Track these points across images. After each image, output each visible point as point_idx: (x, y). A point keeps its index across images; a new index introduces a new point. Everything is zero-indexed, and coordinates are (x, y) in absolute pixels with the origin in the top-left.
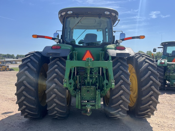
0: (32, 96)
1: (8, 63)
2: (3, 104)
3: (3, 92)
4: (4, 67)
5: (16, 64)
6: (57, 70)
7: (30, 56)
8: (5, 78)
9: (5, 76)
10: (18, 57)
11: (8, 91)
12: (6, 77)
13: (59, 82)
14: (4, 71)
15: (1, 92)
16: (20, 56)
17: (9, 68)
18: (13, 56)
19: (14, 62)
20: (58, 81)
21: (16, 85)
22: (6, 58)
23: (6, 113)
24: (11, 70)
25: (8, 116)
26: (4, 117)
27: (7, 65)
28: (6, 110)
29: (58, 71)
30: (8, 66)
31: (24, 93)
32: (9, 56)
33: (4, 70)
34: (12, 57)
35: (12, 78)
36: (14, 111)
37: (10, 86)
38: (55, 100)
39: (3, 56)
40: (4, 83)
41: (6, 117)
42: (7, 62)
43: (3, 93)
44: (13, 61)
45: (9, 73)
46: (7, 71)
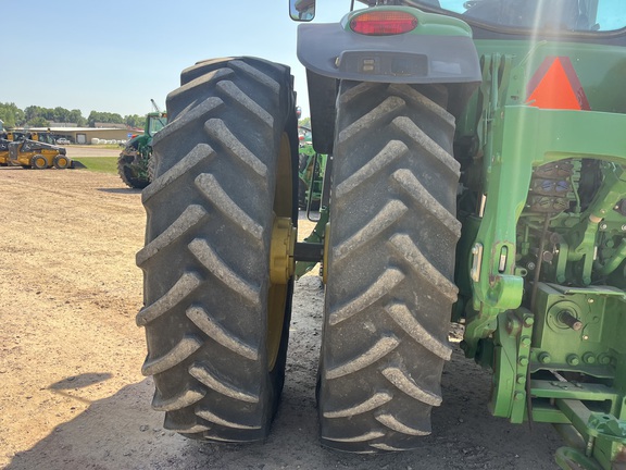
0: (243, 338)
1: (59, 141)
2: (55, 323)
3: (53, 257)
4: (47, 155)
5: (90, 144)
6: (403, 175)
7: (214, 81)
8: (57, 196)
9: (54, 190)
10: (95, 119)
11: (72, 256)
12: (58, 193)
13: (422, 259)
14: (49, 167)
15: (45, 255)
16: (102, 118)
17: (66, 159)
18: (76, 115)
19: (81, 138)
20: (415, 249)
21: (142, 260)
22: (52, 123)
23: (73, 382)
24: (74, 165)
25: (84, 406)
26: (65, 410)
27: (57, 146)
28: (73, 363)
29: (416, 182)
30: (63, 152)
31: (197, 315)
32: (62, 116)
33: (49, 164)
34: (74, 117)
35: (82, 196)
36: (114, 372)
37: (80, 229)
38: (388, 372)
39: (44, 115)
40: (51, 216)
41: (77, 413)
42: (58, 135)
43: (53, 264)
44: (78, 133)
45: (68, 178)
46: (59, 168)
